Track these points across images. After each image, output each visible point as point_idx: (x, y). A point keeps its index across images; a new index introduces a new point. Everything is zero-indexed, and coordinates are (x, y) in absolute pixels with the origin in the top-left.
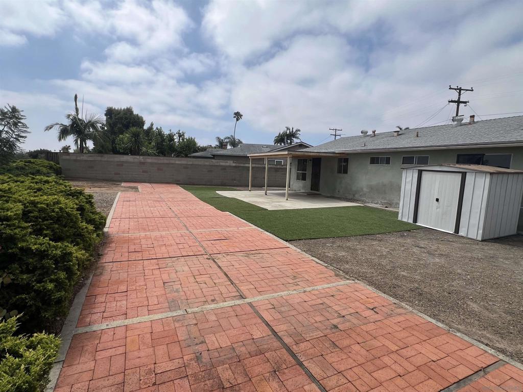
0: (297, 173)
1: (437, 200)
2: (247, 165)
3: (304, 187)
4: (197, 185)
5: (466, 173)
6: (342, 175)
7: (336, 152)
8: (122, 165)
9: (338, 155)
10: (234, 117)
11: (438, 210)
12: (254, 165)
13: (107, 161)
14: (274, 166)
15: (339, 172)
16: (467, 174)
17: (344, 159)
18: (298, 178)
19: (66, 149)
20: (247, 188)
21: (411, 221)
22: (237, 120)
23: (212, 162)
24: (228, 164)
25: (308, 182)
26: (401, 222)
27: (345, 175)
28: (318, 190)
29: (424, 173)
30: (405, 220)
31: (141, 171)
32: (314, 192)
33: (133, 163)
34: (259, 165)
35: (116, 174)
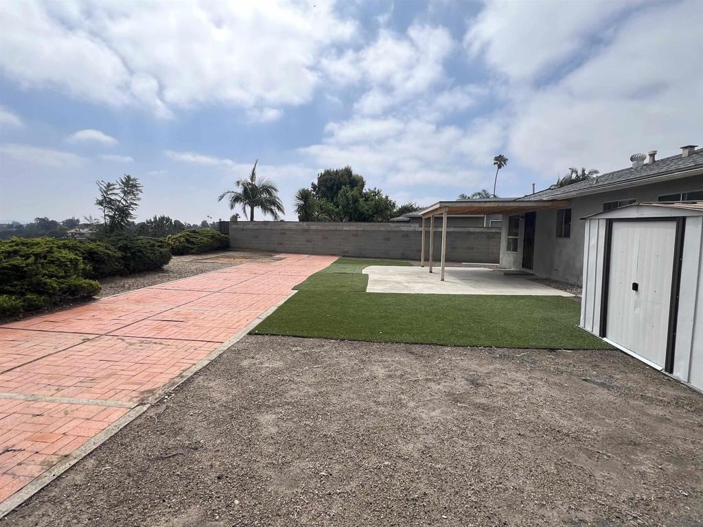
0: (508, 239)
1: (635, 287)
2: (440, 230)
3: (515, 262)
4: (369, 258)
5: (684, 219)
6: (562, 241)
7: (545, 199)
8: (285, 234)
9: (546, 204)
10: (495, 163)
11: (637, 310)
12: (451, 229)
13: (271, 229)
14: (486, 230)
15: (559, 236)
16: (688, 222)
17: (566, 210)
18: (508, 249)
19: (235, 217)
20: (418, 263)
21: (596, 332)
22: (500, 167)
23: (389, 226)
24: (411, 229)
25: (520, 253)
26: (583, 331)
27: (566, 240)
28: (530, 268)
29: (616, 226)
30: (588, 329)
31: (304, 240)
32: (526, 272)
33: (296, 230)
34: (461, 229)
35: (279, 244)
